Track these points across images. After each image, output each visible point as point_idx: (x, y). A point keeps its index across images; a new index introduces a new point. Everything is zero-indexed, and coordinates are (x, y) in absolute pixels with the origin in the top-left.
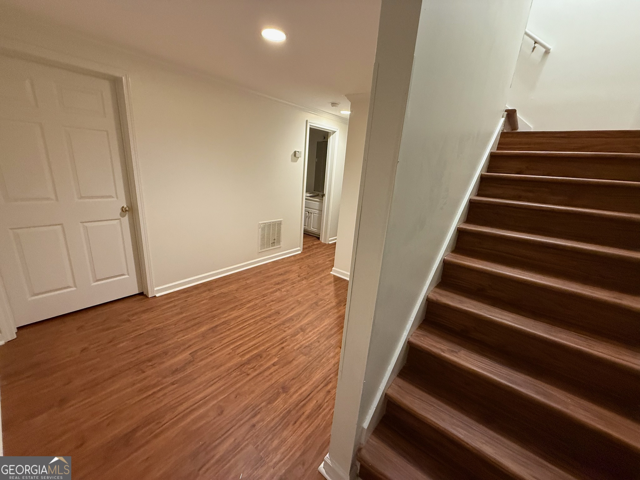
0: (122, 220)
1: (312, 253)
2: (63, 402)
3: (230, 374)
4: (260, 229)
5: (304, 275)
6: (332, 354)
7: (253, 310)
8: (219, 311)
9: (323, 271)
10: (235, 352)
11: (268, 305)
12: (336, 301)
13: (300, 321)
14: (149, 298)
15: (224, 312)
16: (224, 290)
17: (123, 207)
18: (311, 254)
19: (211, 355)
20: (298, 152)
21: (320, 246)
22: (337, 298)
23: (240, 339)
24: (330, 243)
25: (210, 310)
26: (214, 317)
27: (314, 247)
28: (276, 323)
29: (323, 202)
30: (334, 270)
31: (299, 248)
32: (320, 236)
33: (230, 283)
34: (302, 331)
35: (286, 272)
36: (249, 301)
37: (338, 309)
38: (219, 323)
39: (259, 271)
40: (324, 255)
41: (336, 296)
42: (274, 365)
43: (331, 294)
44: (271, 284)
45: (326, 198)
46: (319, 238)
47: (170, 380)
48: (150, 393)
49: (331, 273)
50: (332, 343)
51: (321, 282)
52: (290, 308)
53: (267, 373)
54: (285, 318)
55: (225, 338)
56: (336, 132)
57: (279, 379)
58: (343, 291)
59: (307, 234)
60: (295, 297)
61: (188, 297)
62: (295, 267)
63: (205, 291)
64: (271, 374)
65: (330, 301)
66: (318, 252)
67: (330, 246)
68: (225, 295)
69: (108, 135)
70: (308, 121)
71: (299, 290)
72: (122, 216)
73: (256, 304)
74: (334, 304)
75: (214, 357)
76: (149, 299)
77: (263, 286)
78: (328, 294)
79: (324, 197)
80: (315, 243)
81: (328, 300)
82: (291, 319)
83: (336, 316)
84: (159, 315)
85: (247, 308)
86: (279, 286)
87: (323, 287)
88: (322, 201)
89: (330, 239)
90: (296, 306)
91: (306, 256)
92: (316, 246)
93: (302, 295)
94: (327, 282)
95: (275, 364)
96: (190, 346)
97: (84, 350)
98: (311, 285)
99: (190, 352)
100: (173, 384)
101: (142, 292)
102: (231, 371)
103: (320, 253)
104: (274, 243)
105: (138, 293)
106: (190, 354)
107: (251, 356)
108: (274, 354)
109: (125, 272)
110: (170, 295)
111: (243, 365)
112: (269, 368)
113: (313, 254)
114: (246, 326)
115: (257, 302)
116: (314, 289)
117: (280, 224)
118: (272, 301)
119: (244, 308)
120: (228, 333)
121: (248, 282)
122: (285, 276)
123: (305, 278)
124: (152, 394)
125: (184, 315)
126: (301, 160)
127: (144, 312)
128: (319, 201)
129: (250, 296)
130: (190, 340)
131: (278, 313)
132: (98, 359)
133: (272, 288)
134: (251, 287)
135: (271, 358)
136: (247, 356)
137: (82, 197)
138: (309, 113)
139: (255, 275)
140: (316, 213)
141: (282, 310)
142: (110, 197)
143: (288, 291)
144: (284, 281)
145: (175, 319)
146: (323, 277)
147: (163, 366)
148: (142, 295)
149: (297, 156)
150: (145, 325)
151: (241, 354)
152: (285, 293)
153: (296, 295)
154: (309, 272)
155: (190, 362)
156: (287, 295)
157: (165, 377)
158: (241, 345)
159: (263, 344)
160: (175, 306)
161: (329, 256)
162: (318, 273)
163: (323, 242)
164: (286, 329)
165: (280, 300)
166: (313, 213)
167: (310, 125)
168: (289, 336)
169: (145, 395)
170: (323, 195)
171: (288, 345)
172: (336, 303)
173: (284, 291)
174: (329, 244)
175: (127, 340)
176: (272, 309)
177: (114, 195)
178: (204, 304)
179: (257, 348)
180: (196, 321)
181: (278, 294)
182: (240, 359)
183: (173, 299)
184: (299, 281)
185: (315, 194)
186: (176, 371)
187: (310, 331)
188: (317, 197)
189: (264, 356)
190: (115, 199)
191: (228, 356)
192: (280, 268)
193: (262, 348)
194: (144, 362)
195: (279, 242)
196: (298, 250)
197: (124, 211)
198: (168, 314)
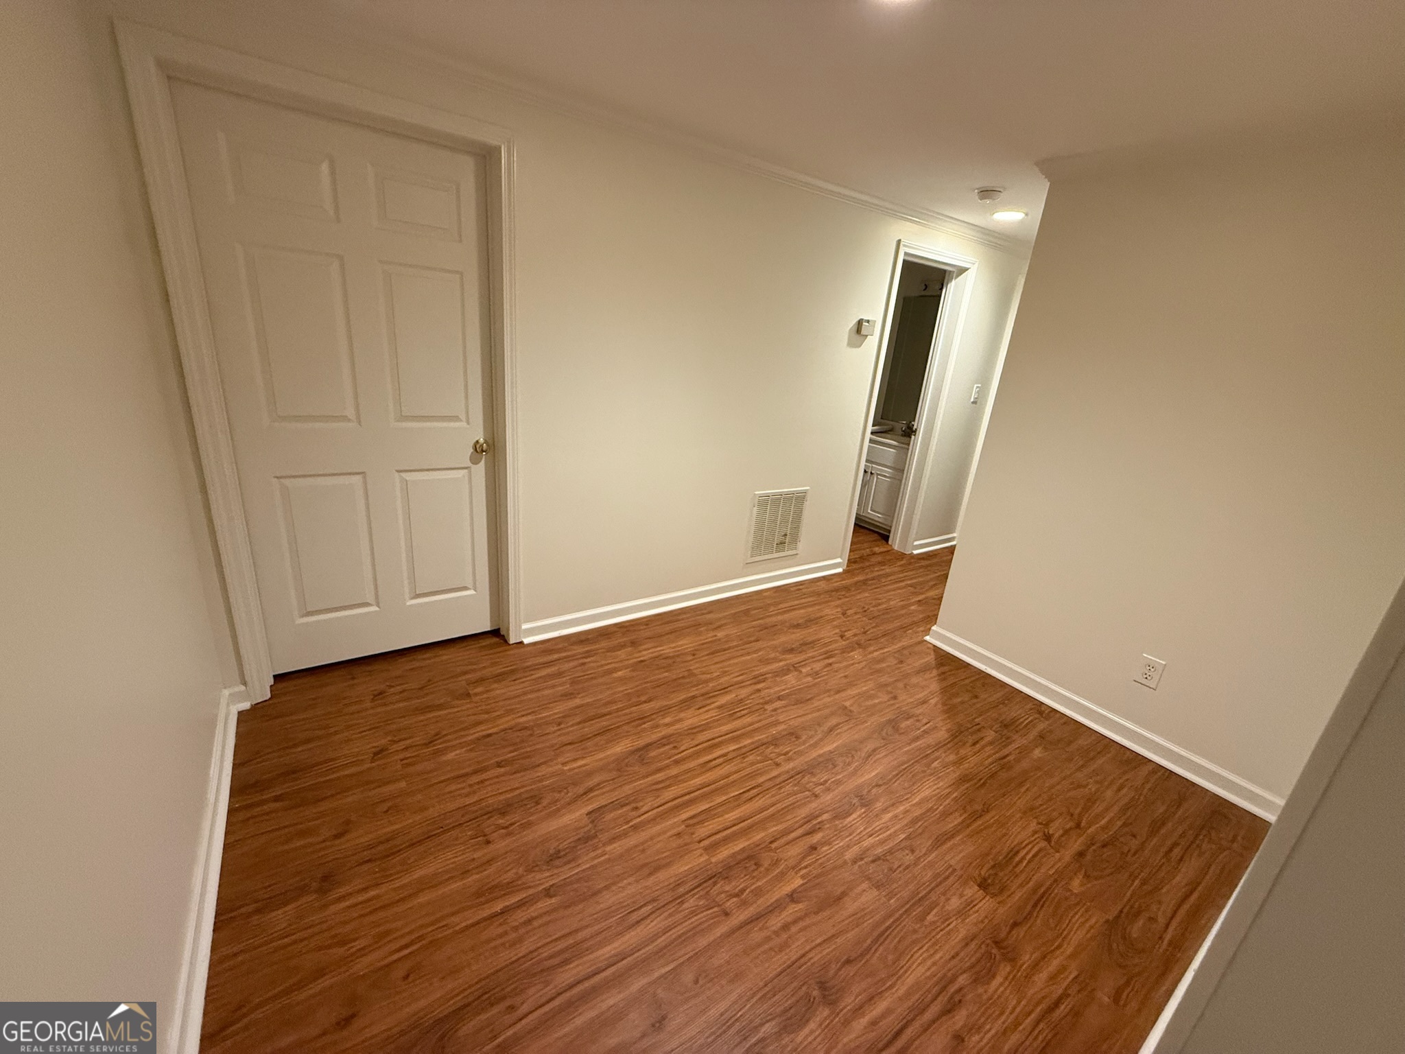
0: (472, 470)
1: (870, 576)
2: (328, 881)
3: (680, 899)
4: (755, 508)
5: (855, 635)
6: (955, 903)
7: (733, 717)
8: (652, 705)
9: (904, 628)
10: (693, 834)
11: (769, 707)
12: (949, 726)
13: (856, 770)
14: (509, 645)
15: (664, 711)
16: (667, 649)
17: (477, 442)
18: (868, 577)
19: (635, 828)
20: (868, 321)
21: (888, 557)
22: (949, 718)
23: (704, 797)
24: (916, 552)
25: (634, 700)
26: (643, 719)
27: (874, 560)
28: (791, 765)
29: (908, 449)
30: (936, 632)
31: (839, 560)
32: (889, 532)
33: (677, 633)
34: (863, 805)
35: (810, 622)
36: (725, 690)
37: (957, 754)
38: (654, 737)
39: (743, 608)
40: (903, 584)
41: (946, 712)
42: (793, 897)
43: (933, 701)
44: (774, 648)
45: (918, 440)
46: (886, 538)
47: (544, 878)
48: (498, 906)
49: (927, 638)
50: (953, 862)
51: (901, 662)
52: (825, 728)
53: (776, 922)
54: (814, 754)
55: (669, 786)
56: (967, 269)
57: (810, 950)
58: (966, 699)
59: (863, 527)
60: (837, 696)
61: (588, 654)
62: (830, 611)
63: (622, 646)
64: (786, 927)
65: (931, 723)
66: (887, 575)
67: (915, 563)
68: (670, 662)
69: (462, 279)
70: (902, 243)
71: (846, 677)
72: (475, 461)
73: (741, 700)
74: (942, 734)
75: (643, 835)
76: (508, 647)
77: (756, 652)
78: (924, 702)
79: (913, 437)
80: (877, 549)
81: (925, 721)
82: (828, 762)
83: (953, 774)
84: (525, 694)
85: (719, 707)
86: (793, 659)
87: (906, 676)
88: (906, 446)
89: (916, 543)
90: (840, 724)
91: (856, 583)
92: (880, 558)
93: (853, 692)
94: (918, 663)
95: (795, 895)
96: (591, 790)
97: (379, 753)
98: (878, 667)
99: (590, 808)
100: (548, 893)
101: (496, 628)
102: (681, 890)
103: (892, 578)
104: (782, 543)
105: (489, 629)
106: (589, 813)
107: (733, 855)
108: (791, 862)
109: (469, 584)
110: (550, 644)
111: (713, 878)
112: (778, 906)
113: (873, 579)
114: (718, 761)
115: (744, 692)
116: (885, 679)
117: (800, 498)
118: (779, 698)
119: (713, 706)
120: (674, 771)
121: (720, 634)
122: (806, 632)
123: (859, 645)
124: (503, 912)
125: (577, 702)
126: (871, 343)
127: (499, 678)
128: (895, 446)
129: (725, 673)
130: (590, 774)
131: (793, 735)
132: (403, 784)
133: (776, 660)
134: (725, 650)
135: (783, 874)
136: (724, 853)
137: (403, 418)
138: (908, 223)
139: (736, 618)
140: (885, 476)
141: (804, 729)
142: (456, 418)
143: (816, 674)
144: (805, 645)
145: (560, 708)
146: (904, 648)
147: (530, 836)
148: (497, 634)
149: (864, 332)
150: (498, 713)
151: (706, 842)
152: (809, 679)
153: (838, 692)
154: (867, 628)
155: (586, 839)
156: (814, 685)
157: (530, 870)
158: (708, 814)
159: (761, 825)
160: (560, 674)
161: (915, 588)
162: (890, 635)
163: (896, 548)
164: (818, 790)
165: (798, 698)
166: (878, 474)
167: (906, 254)
168: (827, 812)
169: (486, 913)
170: (909, 432)
171: (828, 843)
172: (948, 731)
173: (808, 675)
174: (912, 556)
175: (461, 746)
176: (777, 723)
177: (463, 417)
178: (622, 680)
179: (744, 832)
180: (604, 723)
181: (791, 679)
182: (705, 857)
183: (556, 656)
184: (844, 651)
185: (885, 428)
186: (554, 858)
187: (885, 810)
188: (889, 436)
189: (766, 864)
190: (464, 424)
191: (675, 843)
192: (792, 609)
193: (758, 836)
194: (489, 814)
195: (795, 539)
196: (835, 565)
197: (478, 450)
198: (546, 692)
